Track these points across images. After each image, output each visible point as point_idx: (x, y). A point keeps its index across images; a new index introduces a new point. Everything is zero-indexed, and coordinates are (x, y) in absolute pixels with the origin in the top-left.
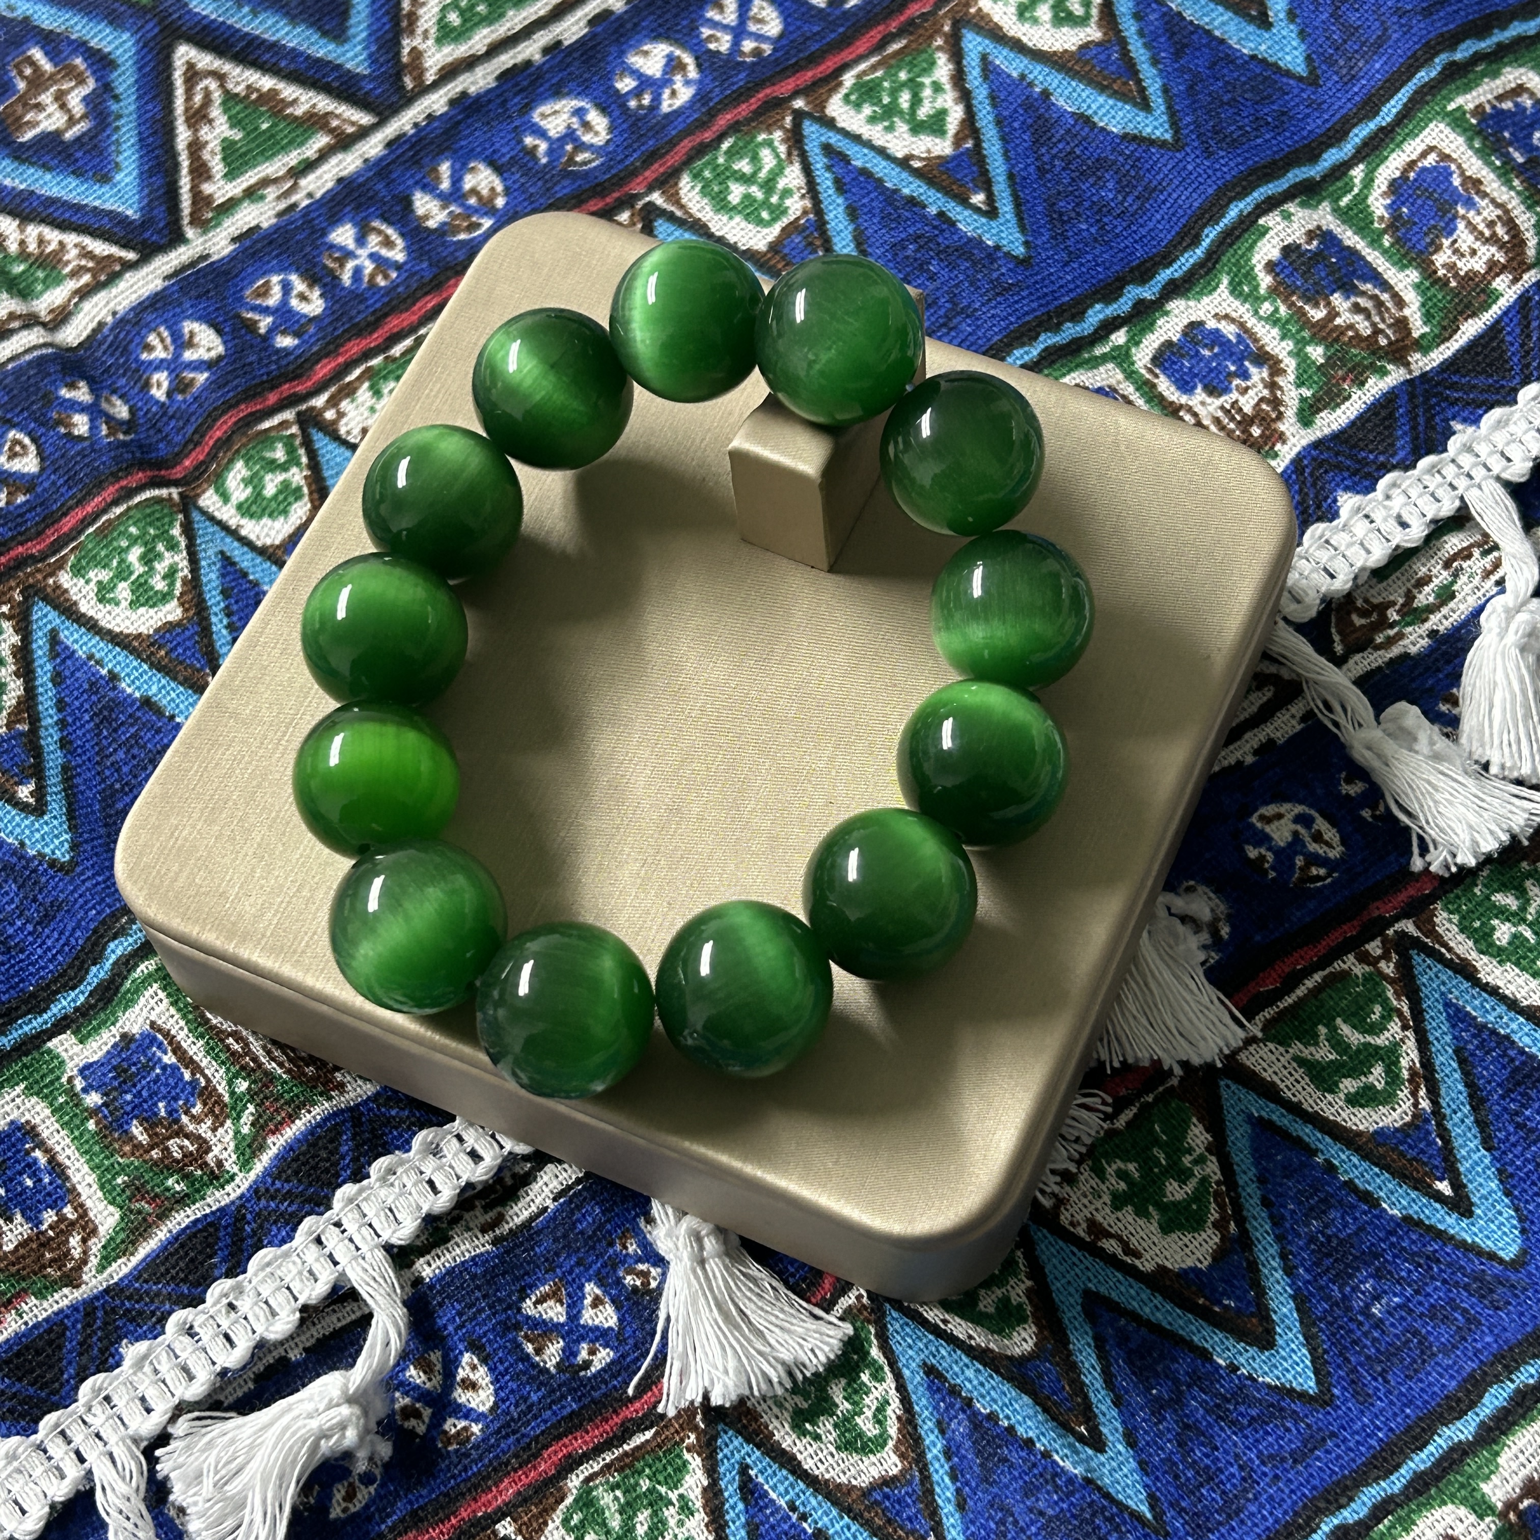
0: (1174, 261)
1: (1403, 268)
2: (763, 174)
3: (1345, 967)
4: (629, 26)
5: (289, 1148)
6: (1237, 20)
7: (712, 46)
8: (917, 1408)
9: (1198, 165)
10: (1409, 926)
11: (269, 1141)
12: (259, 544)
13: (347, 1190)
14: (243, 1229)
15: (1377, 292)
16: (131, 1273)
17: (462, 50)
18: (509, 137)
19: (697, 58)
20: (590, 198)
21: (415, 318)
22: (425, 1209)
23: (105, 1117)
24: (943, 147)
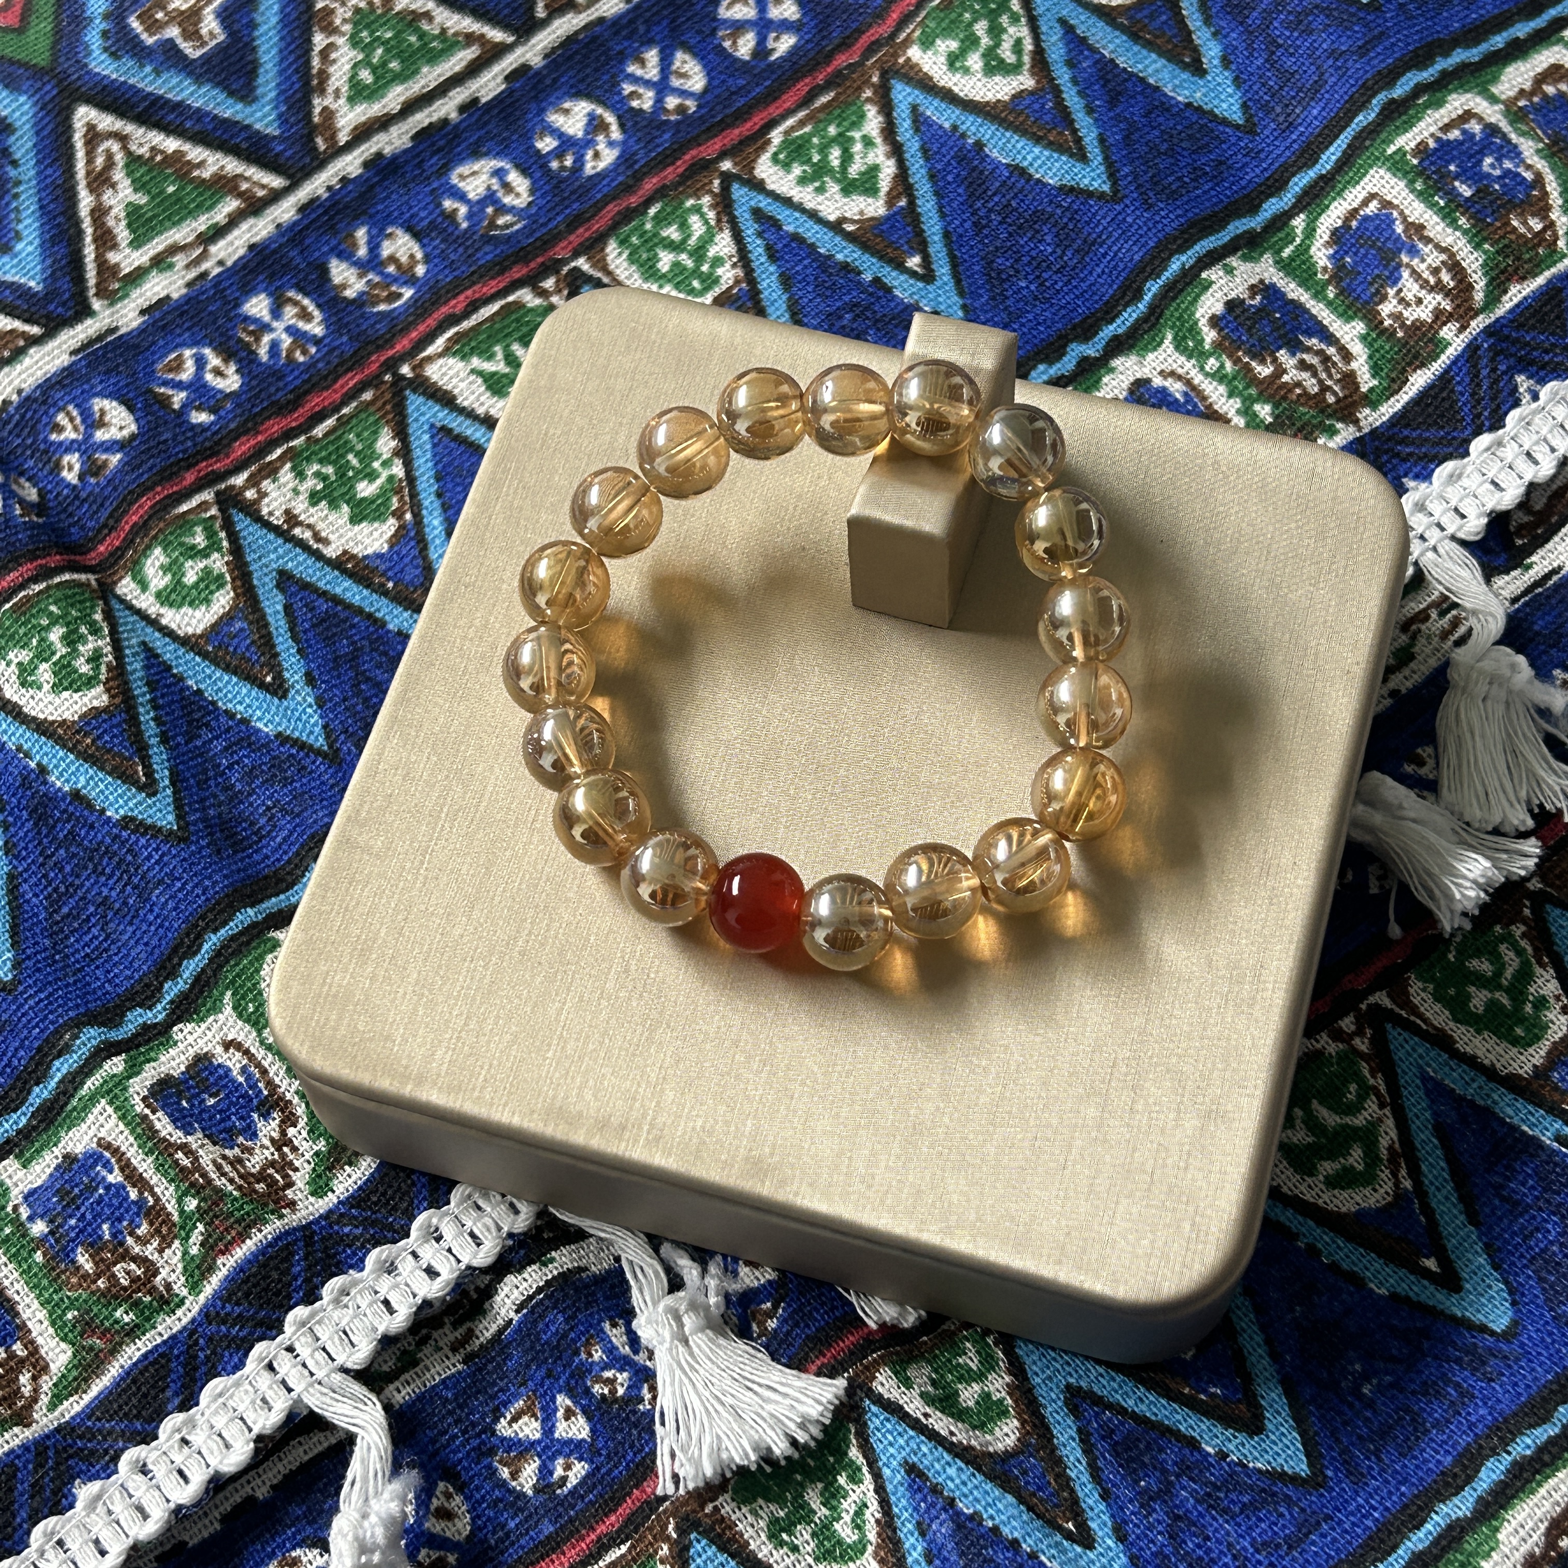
0: (1117, 316)
1: (1349, 319)
2: (692, 241)
3: (1318, 1046)
4: (548, 82)
5: (240, 1269)
6: (1171, 67)
7: (635, 104)
8: (896, 1510)
9: (1138, 217)
10: (1382, 998)
11: (219, 1262)
12: (181, 633)
13: (300, 1312)
14: (197, 1356)
15: (1323, 346)
16: (83, 1411)
17: (375, 109)
18: (428, 200)
19: (619, 118)
20: (515, 263)
21: (337, 396)
22: (381, 1329)
23: (52, 1246)
24: (875, 207)
